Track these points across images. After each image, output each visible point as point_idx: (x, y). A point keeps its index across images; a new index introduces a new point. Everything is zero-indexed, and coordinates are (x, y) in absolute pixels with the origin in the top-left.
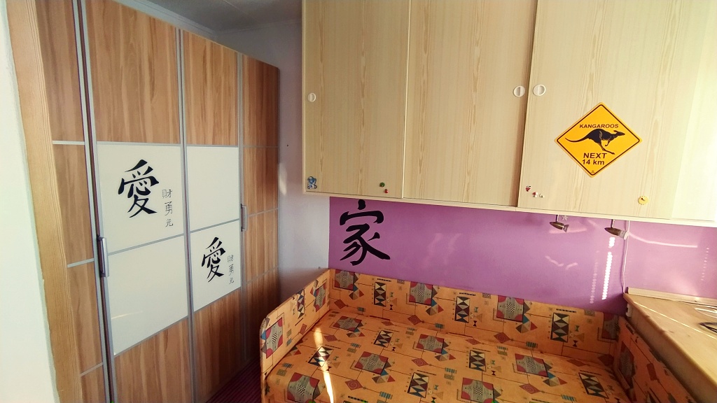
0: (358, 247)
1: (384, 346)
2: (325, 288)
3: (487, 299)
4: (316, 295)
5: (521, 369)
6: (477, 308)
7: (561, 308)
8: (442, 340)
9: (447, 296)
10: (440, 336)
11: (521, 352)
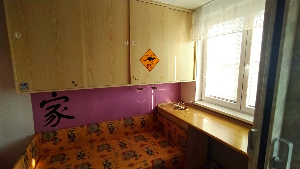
0: (55, 117)
1: (84, 158)
2: (36, 146)
3: (120, 122)
4: (32, 152)
5: (137, 141)
6: (117, 126)
7: (143, 116)
8: (107, 144)
9: (104, 126)
10: (105, 143)
11: (134, 136)
